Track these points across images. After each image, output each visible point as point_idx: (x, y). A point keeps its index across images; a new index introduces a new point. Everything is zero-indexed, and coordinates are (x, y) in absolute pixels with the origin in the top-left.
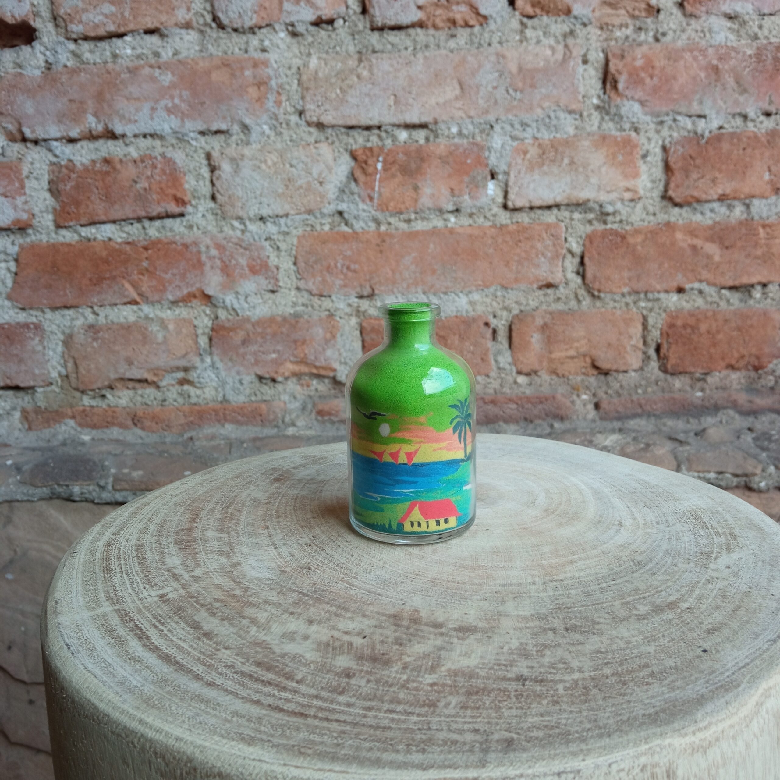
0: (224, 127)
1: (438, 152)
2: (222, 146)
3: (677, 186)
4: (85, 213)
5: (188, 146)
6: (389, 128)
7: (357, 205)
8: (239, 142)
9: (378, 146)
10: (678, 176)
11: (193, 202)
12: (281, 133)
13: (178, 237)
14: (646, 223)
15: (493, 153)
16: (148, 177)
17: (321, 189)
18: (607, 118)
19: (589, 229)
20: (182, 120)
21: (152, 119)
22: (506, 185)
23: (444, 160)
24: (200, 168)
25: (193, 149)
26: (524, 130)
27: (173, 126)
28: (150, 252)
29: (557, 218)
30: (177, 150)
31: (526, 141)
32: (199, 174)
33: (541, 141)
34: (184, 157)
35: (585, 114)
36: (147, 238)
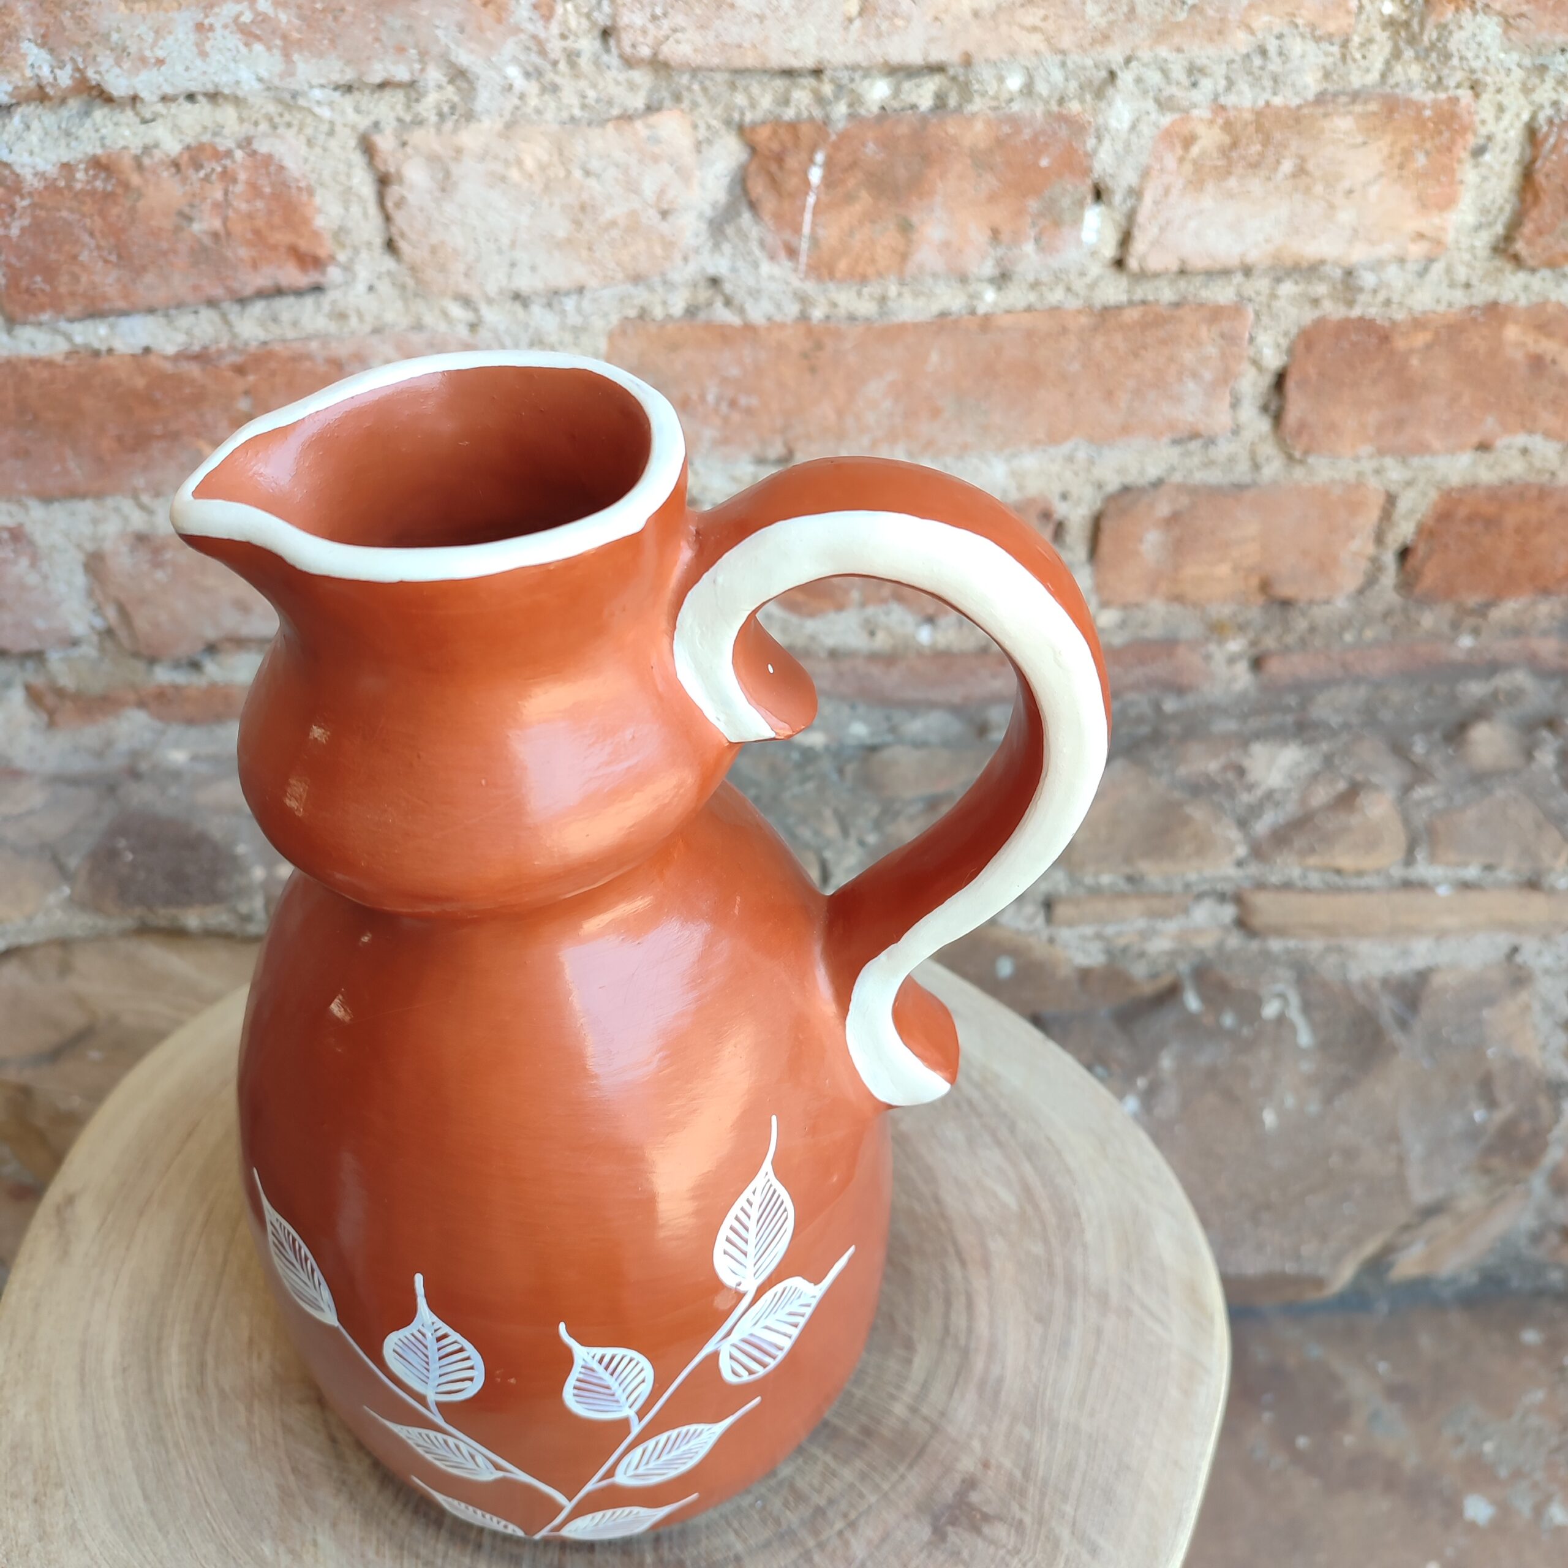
0: (402, 73)
1: (967, 141)
2: (400, 120)
3: (1540, 232)
4: (72, 294)
5: (309, 120)
6: (844, 76)
7: (756, 265)
8: (446, 109)
9: (811, 119)
10: (1547, 207)
11: (342, 257)
12: (555, 89)
13: (314, 345)
14: (1441, 308)
15: (1107, 143)
16: (216, 205)
17: (665, 227)
18: (1409, 53)
19: (1309, 316)
20: (287, 56)
21: (203, 54)
22: (1131, 216)
23: (981, 161)
24: (349, 176)
25: (325, 128)
26: (1194, 85)
27: (264, 74)
28: (251, 378)
29: (1239, 294)
30: (281, 130)
31: (1195, 113)
32: (349, 190)
33: (1232, 114)
34: (304, 150)
35: (1356, 40)
36: (239, 344)
